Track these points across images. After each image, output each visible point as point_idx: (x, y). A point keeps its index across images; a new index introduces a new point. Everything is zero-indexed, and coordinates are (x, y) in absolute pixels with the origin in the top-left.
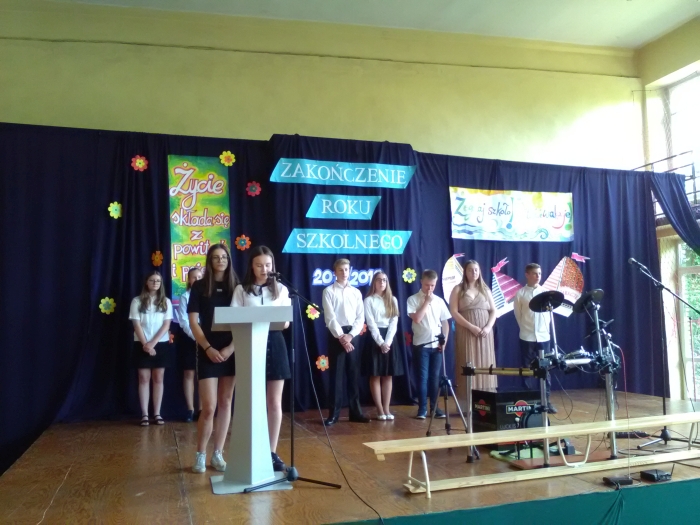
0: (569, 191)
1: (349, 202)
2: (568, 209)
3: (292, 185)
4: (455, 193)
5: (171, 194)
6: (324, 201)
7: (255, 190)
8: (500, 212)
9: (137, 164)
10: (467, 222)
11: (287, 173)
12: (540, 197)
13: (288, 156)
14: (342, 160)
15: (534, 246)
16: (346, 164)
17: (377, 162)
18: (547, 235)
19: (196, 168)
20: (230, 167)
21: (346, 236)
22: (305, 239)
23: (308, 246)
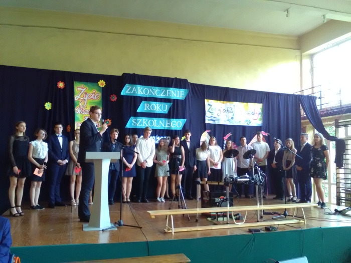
0: (261, 103)
1: (158, 105)
2: (260, 111)
3: (131, 96)
4: (208, 102)
5: (75, 99)
6: (146, 104)
7: (114, 98)
8: (228, 112)
9: (60, 85)
10: (213, 116)
11: (129, 91)
12: (247, 105)
13: (129, 83)
14: (155, 86)
15: (244, 128)
16: (157, 88)
17: (171, 87)
18: (250, 122)
19: (88, 88)
20: (102, 88)
21: (155, 121)
22: (137, 122)
23: (138, 125)
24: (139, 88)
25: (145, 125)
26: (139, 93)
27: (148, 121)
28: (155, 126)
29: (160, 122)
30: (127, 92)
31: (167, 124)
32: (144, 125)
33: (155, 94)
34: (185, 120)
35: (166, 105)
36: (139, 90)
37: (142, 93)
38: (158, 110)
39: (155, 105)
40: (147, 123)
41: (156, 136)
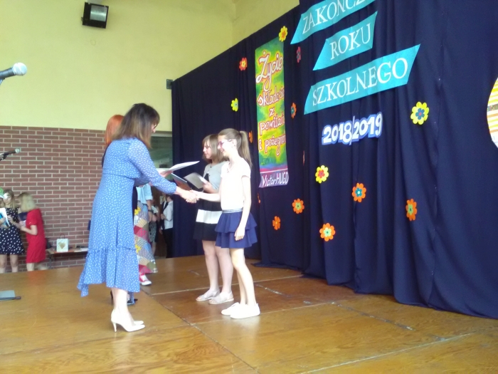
1: (352, 35)
5: (257, 81)
7: (299, 55)
9: (242, 65)
11: (306, 29)
19: (270, 53)
20: (284, 41)
21: (349, 79)
22: (317, 95)
23: (319, 102)
24: (318, 10)
25: (332, 97)
26: (319, 23)
27: (336, 85)
28: (349, 93)
29: (358, 79)
30: (304, 32)
31: (371, 77)
32: (329, 99)
33: (345, 8)
34: (417, 48)
35: (369, 25)
36: (319, 16)
37: (325, 20)
38: (352, 48)
39: (346, 38)
40: (335, 91)
41: (352, 120)
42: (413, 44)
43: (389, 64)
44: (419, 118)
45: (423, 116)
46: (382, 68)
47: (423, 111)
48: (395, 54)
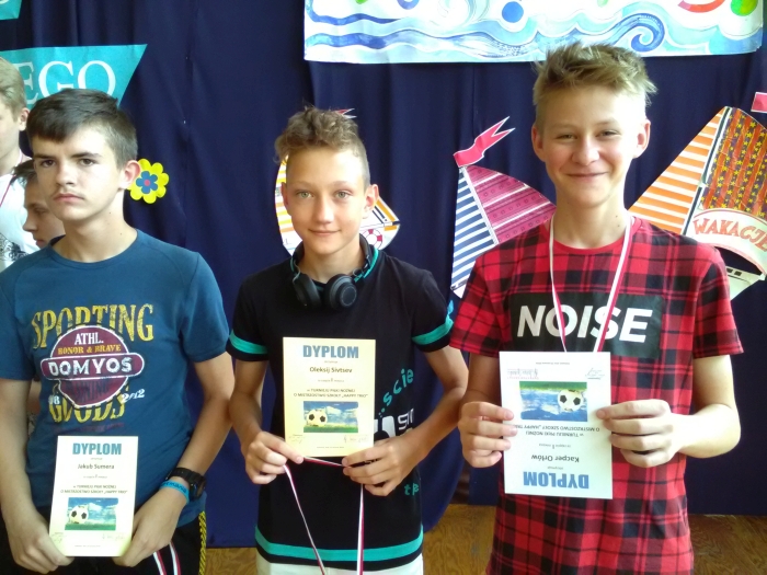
10: (365, 9)
18: (659, 35)
34: (138, 50)
42: (129, 40)
43: (69, 66)
44: (146, 191)
45: (155, 188)
46: (51, 71)
47: (155, 178)
48: (84, 48)
